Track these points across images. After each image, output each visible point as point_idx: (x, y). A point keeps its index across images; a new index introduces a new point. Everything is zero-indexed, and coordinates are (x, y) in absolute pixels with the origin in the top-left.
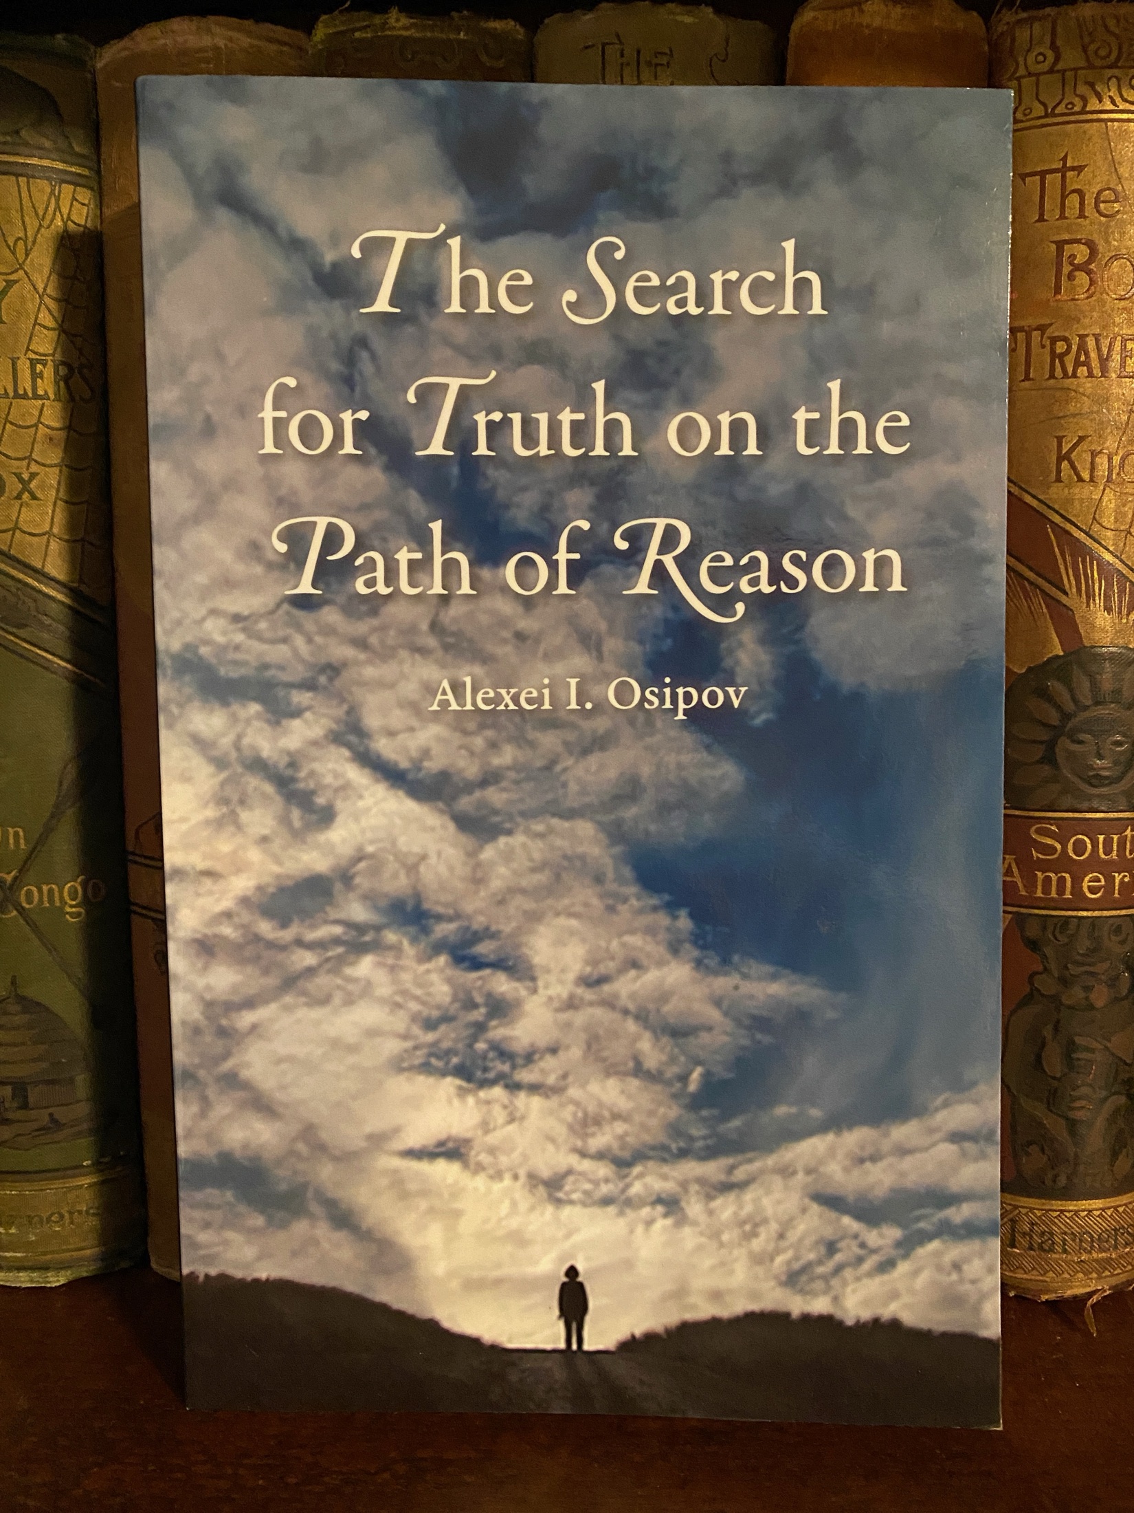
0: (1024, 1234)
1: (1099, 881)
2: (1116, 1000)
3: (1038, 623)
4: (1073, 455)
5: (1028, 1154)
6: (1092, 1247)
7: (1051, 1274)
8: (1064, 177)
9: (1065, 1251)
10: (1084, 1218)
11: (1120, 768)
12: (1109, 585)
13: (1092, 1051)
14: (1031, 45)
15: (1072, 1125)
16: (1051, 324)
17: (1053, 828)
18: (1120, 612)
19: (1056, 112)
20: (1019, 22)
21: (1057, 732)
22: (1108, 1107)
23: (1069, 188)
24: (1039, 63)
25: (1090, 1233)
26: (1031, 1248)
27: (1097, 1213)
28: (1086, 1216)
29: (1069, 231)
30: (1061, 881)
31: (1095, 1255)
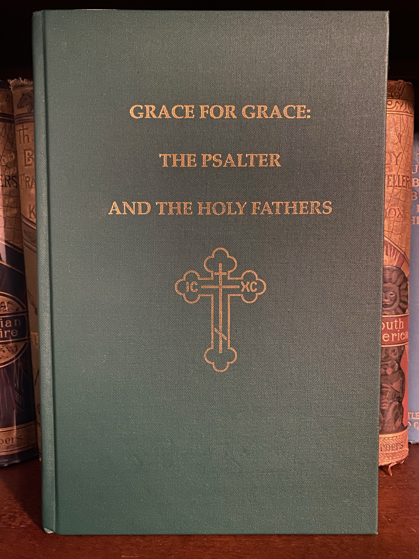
1: (387, 336)
2: (394, 372)
6: (390, 449)
9: (381, 450)
10: (387, 440)
11: (392, 302)
12: (387, 247)
13: (387, 388)
18: (390, 255)
22: (393, 406)
25: (388, 445)
27: (391, 438)
28: (388, 439)
31: (391, 452)
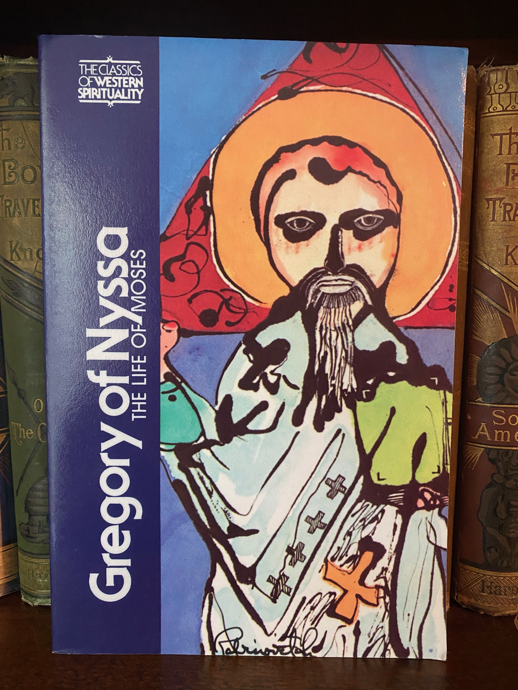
0: (488, 587)
3: (497, 324)
4: (513, 254)
5: (490, 552)
7: (500, 605)
8: (510, 138)
9: (505, 594)
14: (497, 81)
15: (509, 539)
16: (504, 198)
17: (502, 411)
19: (508, 109)
20: (492, 70)
21: (504, 370)
23: (513, 141)
24: (499, 88)
25: (516, 587)
26: (491, 593)
28: (515, 579)
29: (512, 159)
30: (506, 434)
